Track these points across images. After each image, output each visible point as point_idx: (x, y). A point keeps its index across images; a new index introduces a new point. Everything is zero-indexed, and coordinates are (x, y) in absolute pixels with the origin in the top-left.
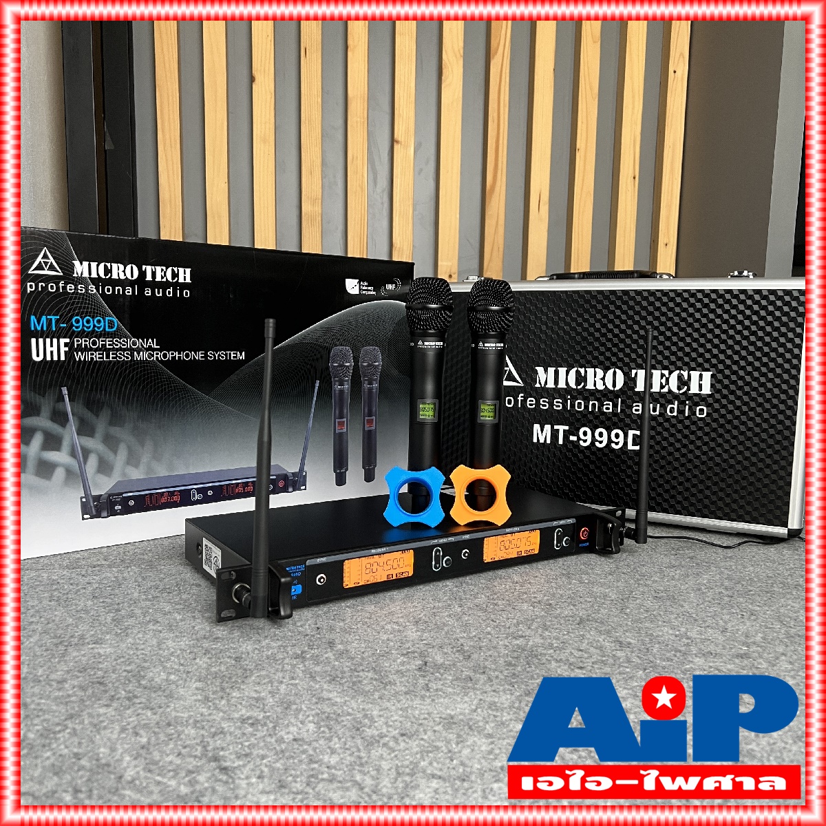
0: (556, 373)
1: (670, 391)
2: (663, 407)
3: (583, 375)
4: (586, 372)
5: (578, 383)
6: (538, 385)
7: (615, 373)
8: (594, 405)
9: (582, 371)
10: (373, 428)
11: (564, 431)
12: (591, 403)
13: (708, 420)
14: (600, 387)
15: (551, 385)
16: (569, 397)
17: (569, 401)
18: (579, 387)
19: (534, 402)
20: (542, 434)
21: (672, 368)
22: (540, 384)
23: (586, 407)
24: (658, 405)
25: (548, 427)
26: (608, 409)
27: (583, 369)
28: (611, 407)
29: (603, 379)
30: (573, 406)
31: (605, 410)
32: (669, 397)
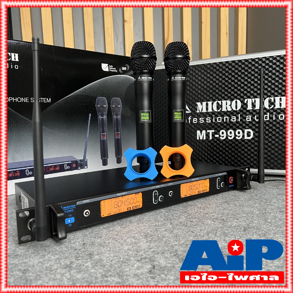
0: (207, 105)
3: (220, 104)
4: (222, 103)
5: (218, 108)
6: (198, 112)
7: (236, 102)
8: (226, 119)
10: (119, 137)
11: (212, 133)
12: (225, 118)
14: (229, 109)
15: (204, 111)
16: (214, 116)
17: (214, 118)
18: (218, 111)
19: (197, 120)
20: (201, 135)
22: (199, 111)
23: (223, 120)
25: (204, 132)
27: (220, 101)
28: (235, 119)
29: (231, 105)
30: (216, 120)
31: (232, 121)
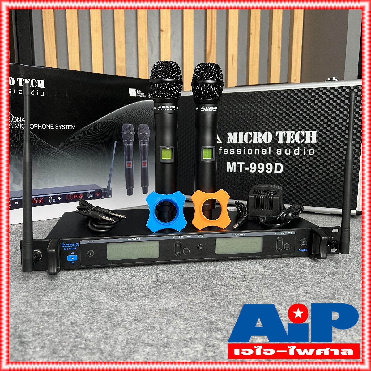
0: (238, 135)
1: (296, 142)
2: (292, 150)
3: (251, 136)
4: (253, 134)
5: (249, 140)
7: (267, 134)
9: (251, 133)
11: (243, 165)
12: (256, 150)
13: (315, 156)
14: (260, 142)
15: (235, 142)
16: (245, 148)
17: (244, 150)
18: (249, 142)
19: (227, 151)
20: (231, 167)
21: (296, 130)
22: (230, 141)
23: (253, 152)
24: (290, 150)
25: (234, 164)
26: (264, 153)
28: (266, 152)
29: (262, 137)
30: (246, 152)
31: (263, 154)
32: (295, 145)
